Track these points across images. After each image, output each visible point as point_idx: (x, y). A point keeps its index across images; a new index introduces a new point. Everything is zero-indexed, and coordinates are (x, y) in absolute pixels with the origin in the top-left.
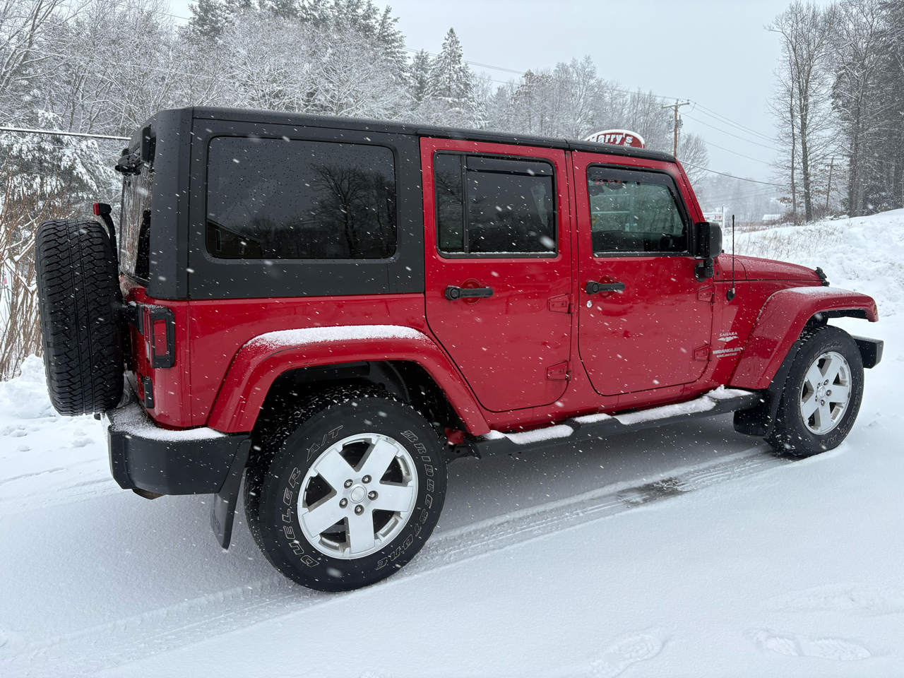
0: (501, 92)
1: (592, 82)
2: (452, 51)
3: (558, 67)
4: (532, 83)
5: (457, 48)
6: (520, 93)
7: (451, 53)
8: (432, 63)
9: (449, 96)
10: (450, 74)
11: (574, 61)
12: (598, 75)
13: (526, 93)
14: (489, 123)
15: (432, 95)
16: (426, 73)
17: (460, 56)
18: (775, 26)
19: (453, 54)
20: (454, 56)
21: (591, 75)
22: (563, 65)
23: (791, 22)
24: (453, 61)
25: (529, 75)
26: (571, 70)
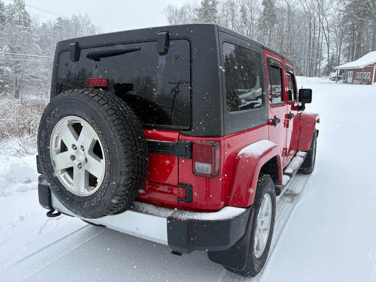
0: (44, 25)
1: (90, 26)
2: (19, 3)
3: (73, 17)
4: (62, 23)
5: (22, 2)
6: (56, 27)
7: (19, 4)
8: (6, 7)
9: (20, 25)
10: (19, 14)
11: (80, 15)
12: (92, 23)
13: (59, 27)
14: (40, 40)
15: (10, 24)
16: (4, 12)
17: (24, 6)
18: (163, 12)
19: (20, 4)
20: (21, 6)
21: (89, 23)
22: (76, 17)
23: (168, 12)
24: (20, 8)
25: (60, 19)
26: (79, 19)
